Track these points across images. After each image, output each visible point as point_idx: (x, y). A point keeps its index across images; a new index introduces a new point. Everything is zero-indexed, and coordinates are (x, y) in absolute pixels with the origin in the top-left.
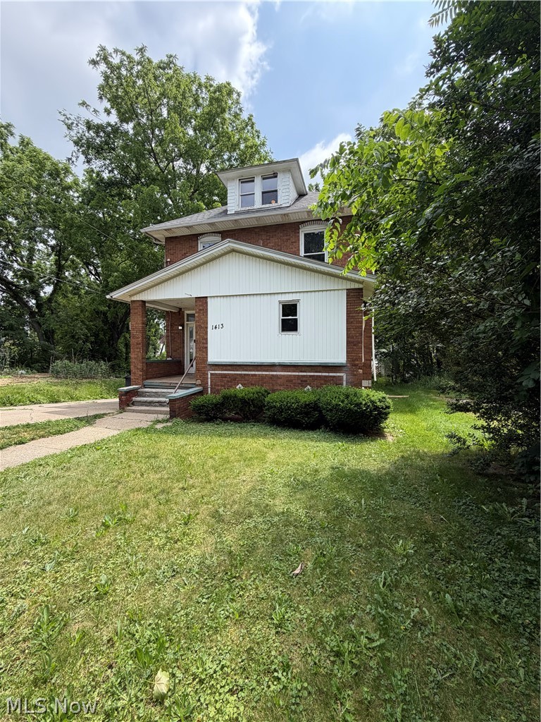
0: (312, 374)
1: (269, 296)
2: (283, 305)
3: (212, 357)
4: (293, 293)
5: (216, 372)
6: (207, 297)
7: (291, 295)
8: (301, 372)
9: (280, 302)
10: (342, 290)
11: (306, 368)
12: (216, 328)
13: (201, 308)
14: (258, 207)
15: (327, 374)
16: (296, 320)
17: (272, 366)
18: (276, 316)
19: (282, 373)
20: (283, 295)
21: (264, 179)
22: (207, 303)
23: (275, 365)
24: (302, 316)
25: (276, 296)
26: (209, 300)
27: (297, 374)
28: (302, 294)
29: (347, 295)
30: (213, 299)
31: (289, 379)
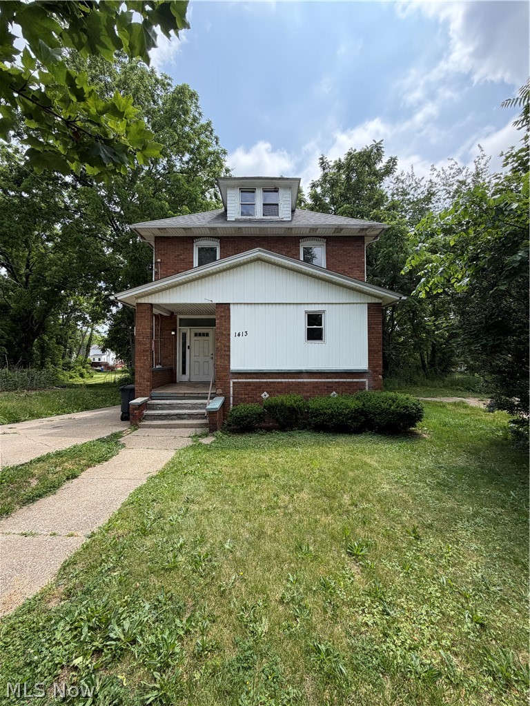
0: (337, 380)
1: (295, 306)
2: (308, 315)
3: (235, 365)
4: (318, 304)
5: (240, 380)
6: (229, 304)
7: (317, 306)
8: (327, 378)
9: (306, 312)
10: (364, 303)
11: (332, 375)
12: (239, 335)
13: (223, 314)
14: (259, 217)
15: (351, 380)
16: (321, 329)
17: (298, 374)
18: (302, 326)
19: (309, 380)
20: (310, 306)
21: (264, 191)
22: (229, 310)
23: (302, 373)
24: (328, 326)
25: (302, 306)
26: (231, 306)
27: (324, 380)
28: (327, 306)
29: (368, 309)
30: (236, 306)
31: (315, 385)
